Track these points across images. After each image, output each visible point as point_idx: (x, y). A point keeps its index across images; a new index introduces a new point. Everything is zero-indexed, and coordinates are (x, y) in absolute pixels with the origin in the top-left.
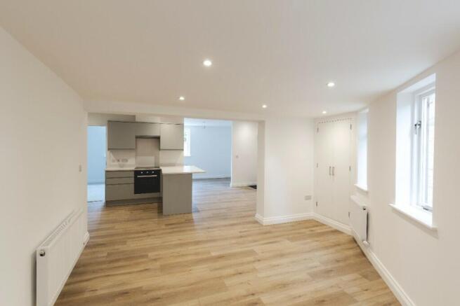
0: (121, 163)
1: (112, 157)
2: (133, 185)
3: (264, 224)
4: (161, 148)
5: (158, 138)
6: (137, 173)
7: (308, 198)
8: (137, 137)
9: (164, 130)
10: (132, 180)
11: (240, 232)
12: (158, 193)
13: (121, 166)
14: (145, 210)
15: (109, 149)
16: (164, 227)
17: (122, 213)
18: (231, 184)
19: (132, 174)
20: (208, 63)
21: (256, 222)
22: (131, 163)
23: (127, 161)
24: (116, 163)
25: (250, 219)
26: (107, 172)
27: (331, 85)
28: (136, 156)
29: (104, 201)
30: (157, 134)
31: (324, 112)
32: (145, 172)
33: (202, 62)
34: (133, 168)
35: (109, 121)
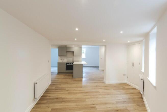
0: (62, 60)
1: (60, 58)
2: (65, 68)
3: (106, 83)
4: (74, 55)
5: (73, 52)
6: (67, 63)
7: (124, 75)
8: (67, 52)
9: (75, 49)
10: (65, 66)
11: (97, 85)
12: (72, 71)
13: (62, 61)
14: (68, 76)
15: (59, 56)
16: (73, 81)
17: (62, 76)
18: (99, 69)
19: (65, 64)
20: (77, 29)
21: (104, 83)
22: (65, 60)
23: (64, 59)
24: (61, 60)
25: (102, 81)
26: (58, 63)
27: (122, 32)
28: (67, 58)
29: (57, 71)
31: (129, 41)
32: (69, 63)
33: (75, 29)
34: (65, 62)
35: (59, 47)
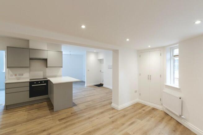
0: (18, 76)
1: (11, 73)
2: (29, 92)
3: (119, 110)
4: (48, 66)
5: (46, 60)
7: (136, 92)
8: (31, 59)
9: (50, 54)
10: (28, 89)
12: (47, 95)
13: (18, 79)
14: (39, 108)
15: (8, 67)
18: (85, 85)
19: (28, 84)
22: (26, 77)
23: (22, 75)
24: (14, 77)
26: (6, 84)
28: (30, 71)
29: (4, 104)
30: (45, 57)
32: (37, 82)
34: (28, 80)
35: (8, 47)
